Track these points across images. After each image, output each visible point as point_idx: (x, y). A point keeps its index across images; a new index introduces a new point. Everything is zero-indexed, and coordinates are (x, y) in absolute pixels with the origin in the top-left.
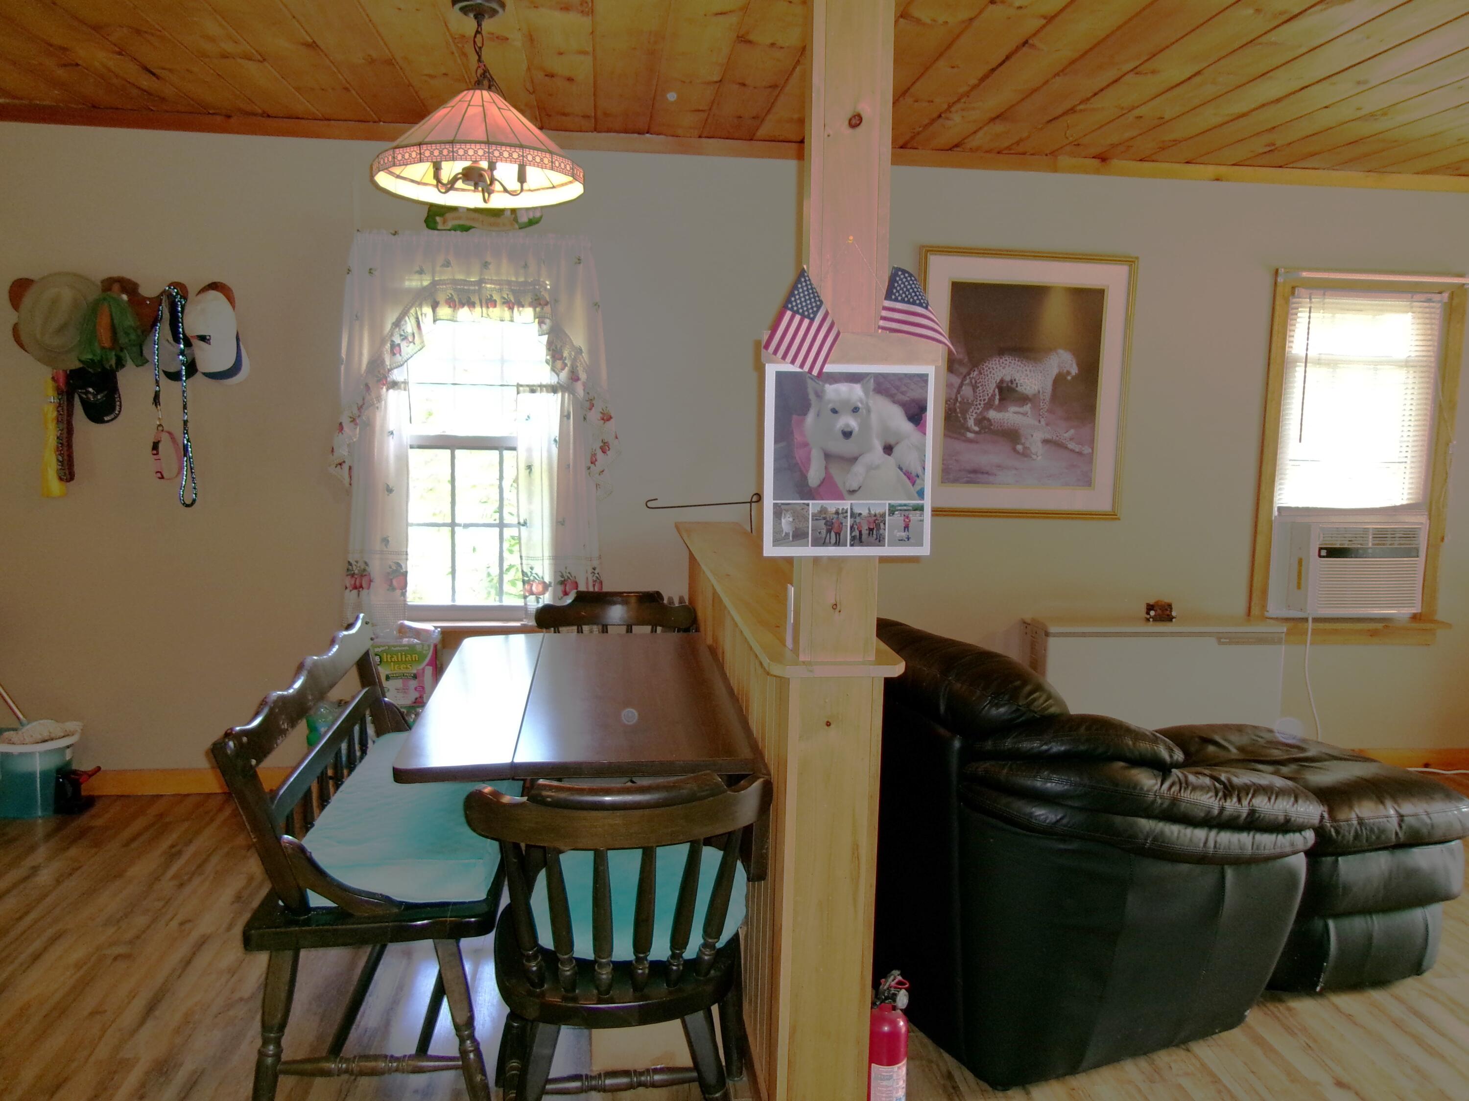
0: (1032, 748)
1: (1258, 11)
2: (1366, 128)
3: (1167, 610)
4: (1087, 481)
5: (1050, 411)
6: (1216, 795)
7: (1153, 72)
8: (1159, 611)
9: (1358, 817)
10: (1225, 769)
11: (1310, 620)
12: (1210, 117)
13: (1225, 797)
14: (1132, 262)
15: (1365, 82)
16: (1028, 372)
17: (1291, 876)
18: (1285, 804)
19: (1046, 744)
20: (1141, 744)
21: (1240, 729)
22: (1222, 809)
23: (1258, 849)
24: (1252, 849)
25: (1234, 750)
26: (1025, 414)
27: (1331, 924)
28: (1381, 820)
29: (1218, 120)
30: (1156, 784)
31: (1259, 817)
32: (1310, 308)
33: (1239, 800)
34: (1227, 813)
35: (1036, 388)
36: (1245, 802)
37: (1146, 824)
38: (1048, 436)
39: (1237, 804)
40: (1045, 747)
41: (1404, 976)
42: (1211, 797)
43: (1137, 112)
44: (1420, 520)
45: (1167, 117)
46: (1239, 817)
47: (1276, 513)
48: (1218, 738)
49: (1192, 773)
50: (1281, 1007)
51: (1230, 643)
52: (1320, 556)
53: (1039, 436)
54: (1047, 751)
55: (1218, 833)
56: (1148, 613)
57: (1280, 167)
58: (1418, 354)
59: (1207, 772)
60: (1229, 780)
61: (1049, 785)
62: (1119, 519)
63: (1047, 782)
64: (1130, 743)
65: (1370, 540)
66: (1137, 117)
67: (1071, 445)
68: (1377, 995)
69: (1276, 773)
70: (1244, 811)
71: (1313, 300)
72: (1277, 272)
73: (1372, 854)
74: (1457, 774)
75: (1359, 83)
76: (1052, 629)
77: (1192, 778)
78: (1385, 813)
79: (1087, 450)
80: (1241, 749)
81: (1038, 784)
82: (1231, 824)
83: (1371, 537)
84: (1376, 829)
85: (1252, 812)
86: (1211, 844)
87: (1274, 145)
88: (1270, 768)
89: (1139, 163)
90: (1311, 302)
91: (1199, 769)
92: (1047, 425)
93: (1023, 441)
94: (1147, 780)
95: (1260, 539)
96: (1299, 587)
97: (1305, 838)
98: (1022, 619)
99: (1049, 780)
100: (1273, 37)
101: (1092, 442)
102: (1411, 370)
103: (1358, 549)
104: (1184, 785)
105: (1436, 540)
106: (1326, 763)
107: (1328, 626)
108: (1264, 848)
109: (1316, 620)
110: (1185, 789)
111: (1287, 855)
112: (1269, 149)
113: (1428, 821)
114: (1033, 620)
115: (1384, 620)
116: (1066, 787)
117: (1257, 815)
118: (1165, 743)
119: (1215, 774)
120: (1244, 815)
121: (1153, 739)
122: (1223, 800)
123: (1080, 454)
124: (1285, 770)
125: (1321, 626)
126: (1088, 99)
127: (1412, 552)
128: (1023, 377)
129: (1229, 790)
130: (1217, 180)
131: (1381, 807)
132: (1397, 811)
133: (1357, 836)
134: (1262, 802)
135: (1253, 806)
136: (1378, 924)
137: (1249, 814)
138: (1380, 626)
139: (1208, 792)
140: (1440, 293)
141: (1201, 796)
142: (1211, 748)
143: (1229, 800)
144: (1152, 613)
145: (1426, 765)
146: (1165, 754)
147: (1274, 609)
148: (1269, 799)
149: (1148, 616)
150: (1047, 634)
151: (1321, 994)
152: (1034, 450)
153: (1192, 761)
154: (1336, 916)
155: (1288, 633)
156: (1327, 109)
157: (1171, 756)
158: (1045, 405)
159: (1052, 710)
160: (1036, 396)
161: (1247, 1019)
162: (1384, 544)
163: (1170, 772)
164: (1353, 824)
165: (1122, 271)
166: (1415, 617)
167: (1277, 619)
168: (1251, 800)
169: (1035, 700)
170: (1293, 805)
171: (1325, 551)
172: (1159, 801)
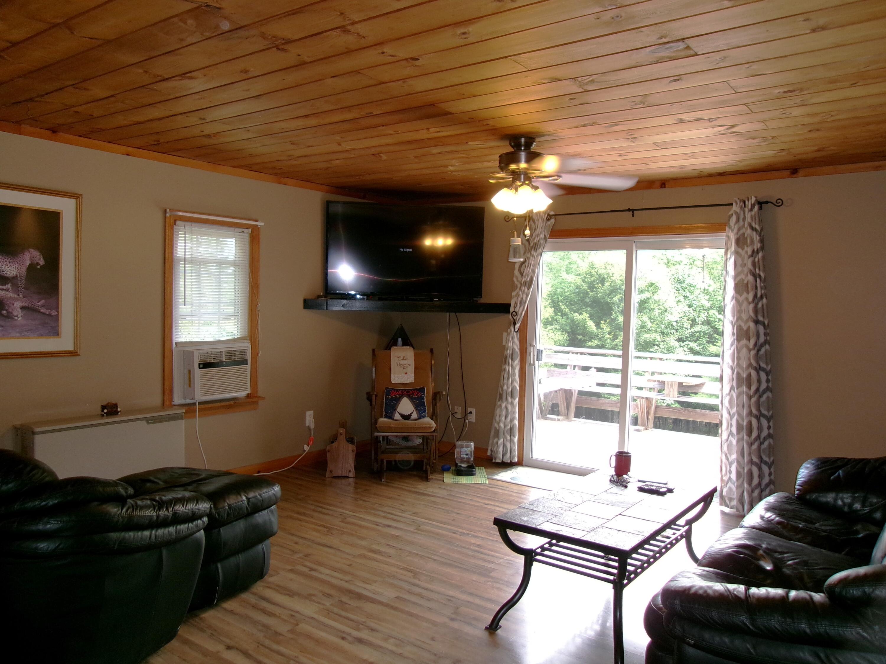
0: (35, 505)
1: (146, 72)
2: (206, 141)
3: (114, 408)
4: (55, 332)
5: (26, 288)
6: (154, 509)
7: (85, 89)
8: (110, 410)
9: (228, 504)
10: (158, 494)
11: (197, 404)
12: (121, 120)
13: (159, 509)
14: (79, 197)
15: (204, 119)
16: (8, 263)
17: (198, 542)
18: (192, 505)
19: (45, 501)
20: (108, 489)
21: (163, 470)
22: (158, 516)
23: (179, 533)
24: (176, 534)
25: (161, 483)
26: (7, 290)
27: (219, 565)
28: (239, 503)
29: (126, 123)
30: (118, 511)
31: (179, 515)
32: (185, 232)
33: (167, 509)
34: (161, 518)
35: (15, 273)
36: (170, 510)
37: (114, 535)
38: (25, 304)
39: (166, 512)
40: (44, 503)
41: (255, 581)
42: (151, 511)
43: (76, 109)
44: (247, 345)
45: (95, 115)
46: (168, 518)
47: (174, 346)
48: (152, 478)
49: (138, 500)
50: (197, 620)
51: (155, 422)
52: (200, 368)
53: (18, 304)
54: (45, 505)
55: (156, 531)
56: (103, 411)
57: (164, 153)
58: (240, 259)
59: (148, 497)
60: (161, 499)
61: (48, 526)
62: (79, 355)
63: (46, 525)
64: (101, 489)
65: (224, 357)
66: (75, 112)
67: (43, 310)
68: (245, 596)
69: (185, 490)
70: (171, 513)
71: (186, 228)
72: (165, 212)
73: (236, 522)
74: (272, 474)
75: (201, 119)
76: (37, 430)
77: (139, 502)
78: (241, 499)
79: (54, 313)
80: (165, 482)
81: (41, 527)
82: (164, 523)
83: (224, 356)
84: (237, 508)
85: (175, 513)
86: (153, 537)
87: (159, 141)
88: (182, 489)
89: (78, 138)
90: (185, 229)
91: (142, 497)
92: (24, 297)
93: (7, 308)
94: (113, 510)
95: (167, 361)
96: (190, 386)
97: (203, 521)
98: (14, 426)
99: (48, 523)
100: (155, 87)
101: (57, 307)
102: (237, 268)
103: (218, 363)
104: (135, 507)
105: (255, 354)
106: (211, 480)
107: (206, 406)
108: (182, 531)
109: (200, 403)
110: (136, 509)
111: (195, 533)
112: (156, 143)
113: (260, 498)
114: (22, 425)
115: (234, 399)
116: (60, 525)
117: (177, 515)
118: (122, 485)
119: (153, 497)
120: (171, 517)
121: (115, 484)
122: (158, 511)
123: (49, 315)
124: (190, 488)
125: (203, 406)
126: (43, 96)
127: (244, 362)
128: (4, 266)
129: (161, 505)
130: (128, 155)
131: (239, 497)
132: (246, 497)
133: (228, 514)
134: (179, 507)
135: (175, 510)
136: (241, 558)
137: (173, 515)
138: (232, 402)
139: (149, 509)
140: (247, 229)
141: (146, 511)
142: (148, 485)
143: (161, 511)
144: (105, 411)
145: (259, 472)
146: (123, 492)
147: (177, 399)
148: (183, 505)
149: (103, 413)
150: (34, 433)
151: (217, 605)
152: (15, 313)
153: (139, 493)
154: (221, 560)
155: (186, 413)
156: (185, 128)
157: (126, 492)
158: (22, 283)
159: (47, 479)
160: (15, 278)
161: (179, 632)
162: (231, 359)
163: (126, 502)
164: (226, 509)
165: (72, 202)
166: (248, 396)
167: (179, 405)
168: (173, 508)
169: (34, 475)
170: (196, 505)
171: (202, 365)
172: (121, 520)
